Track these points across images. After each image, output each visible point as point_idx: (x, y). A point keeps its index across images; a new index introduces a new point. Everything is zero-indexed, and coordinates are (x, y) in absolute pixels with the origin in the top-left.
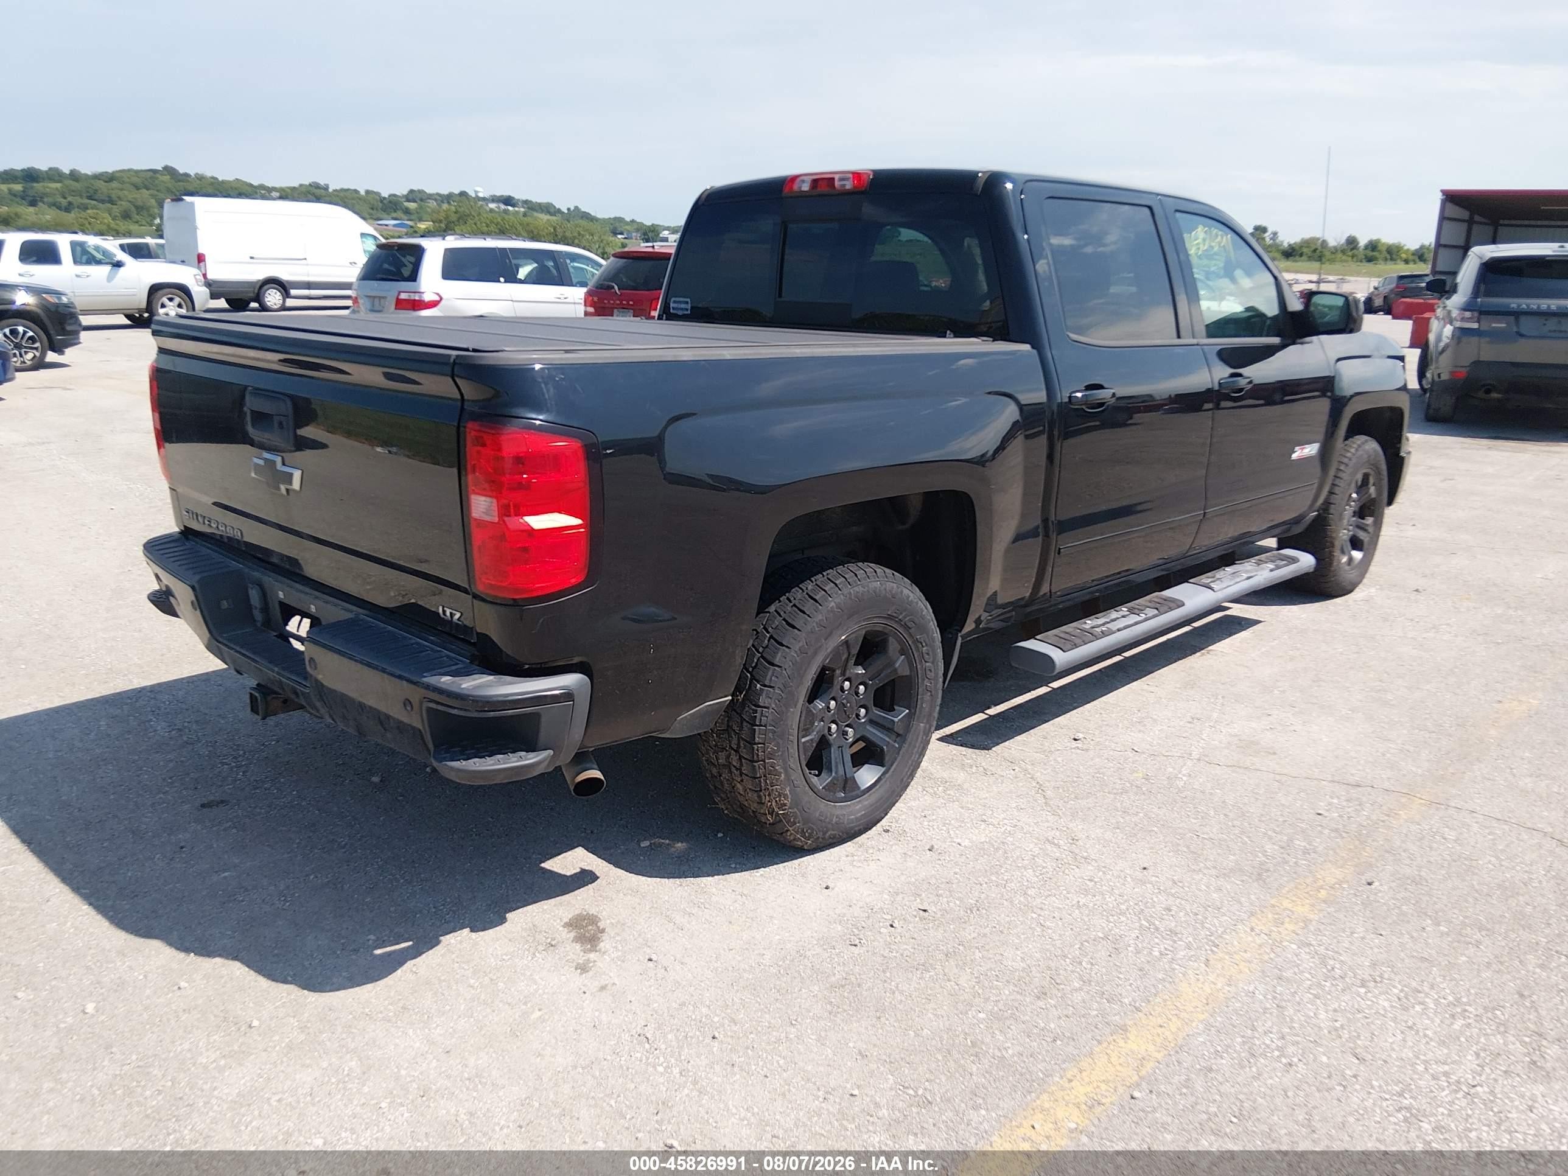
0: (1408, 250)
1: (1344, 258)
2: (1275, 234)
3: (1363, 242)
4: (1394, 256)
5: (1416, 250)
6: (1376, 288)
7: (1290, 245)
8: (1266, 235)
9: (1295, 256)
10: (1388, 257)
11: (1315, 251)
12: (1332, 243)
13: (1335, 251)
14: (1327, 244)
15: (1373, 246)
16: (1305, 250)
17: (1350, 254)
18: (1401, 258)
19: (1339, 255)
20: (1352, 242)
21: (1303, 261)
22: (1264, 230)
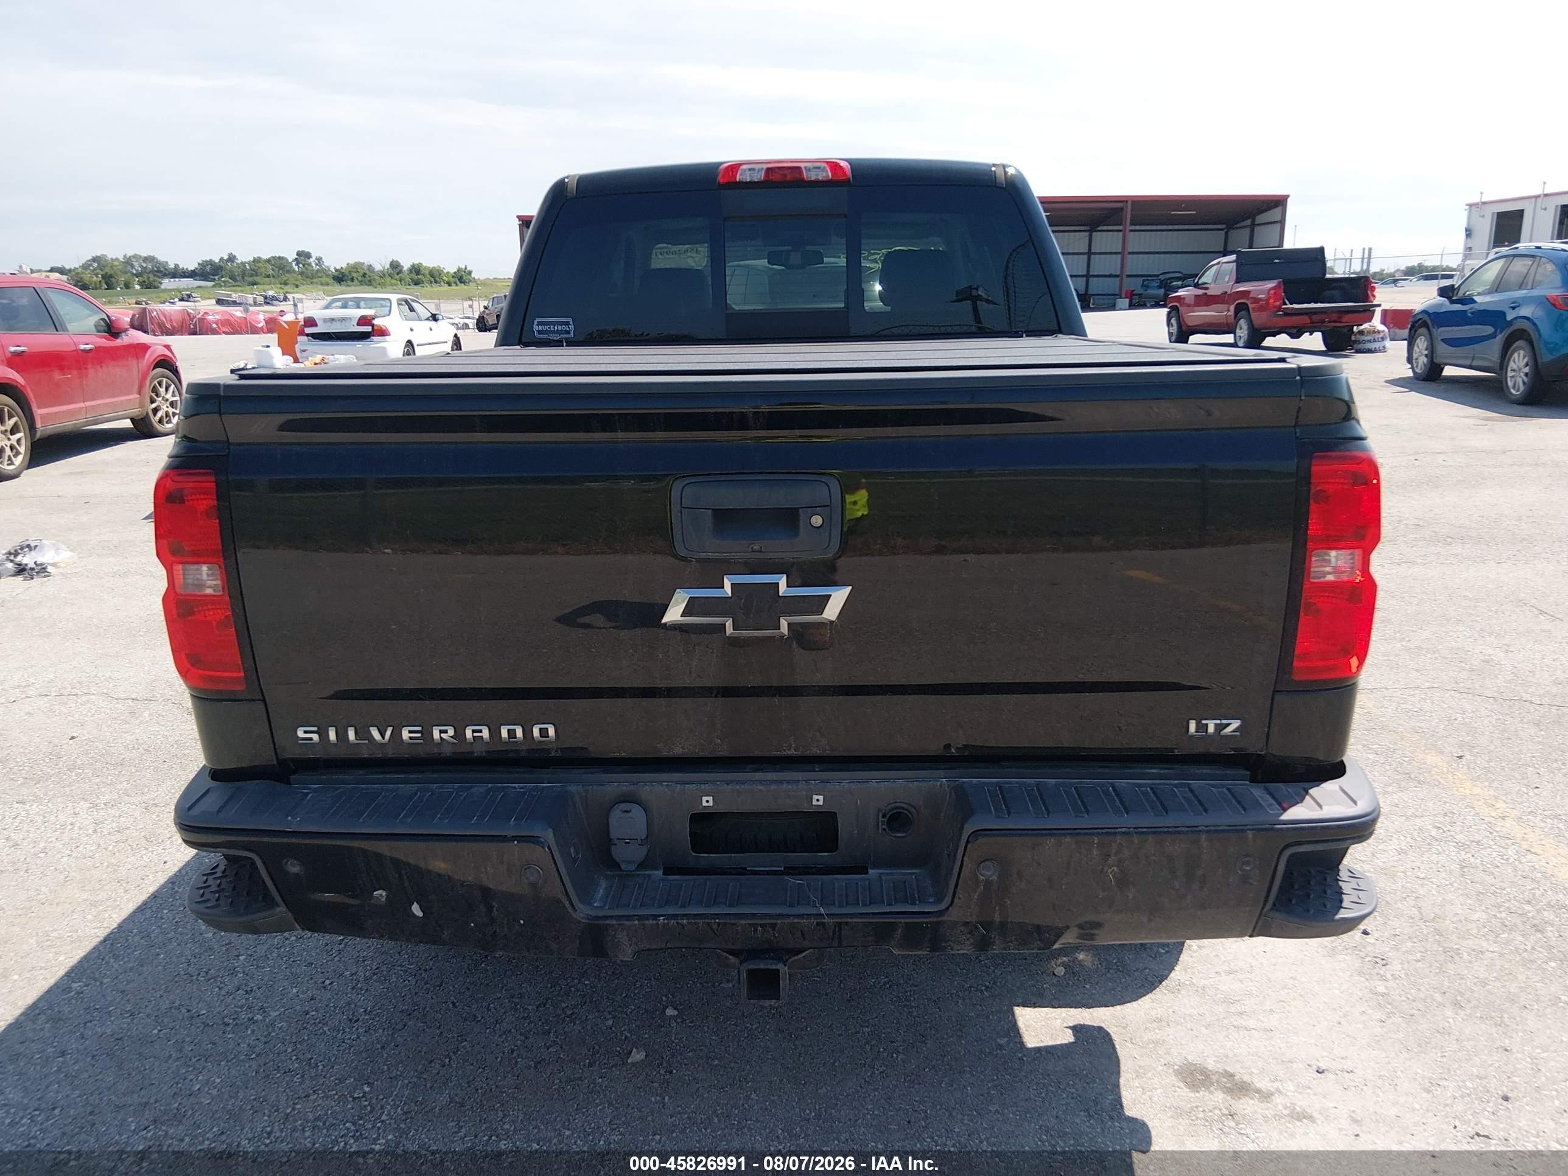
0: (448, 273)
1: (394, 281)
2: (319, 259)
3: (406, 265)
4: (437, 279)
5: (455, 273)
6: (486, 308)
7: (336, 270)
8: (311, 260)
9: (346, 281)
10: (433, 280)
11: (364, 275)
12: (378, 267)
13: (382, 275)
14: (374, 269)
15: (416, 270)
16: (355, 275)
17: (397, 277)
18: (444, 280)
19: (388, 279)
20: (395, 266)
21: (355, 286)
22: (308, 255)
